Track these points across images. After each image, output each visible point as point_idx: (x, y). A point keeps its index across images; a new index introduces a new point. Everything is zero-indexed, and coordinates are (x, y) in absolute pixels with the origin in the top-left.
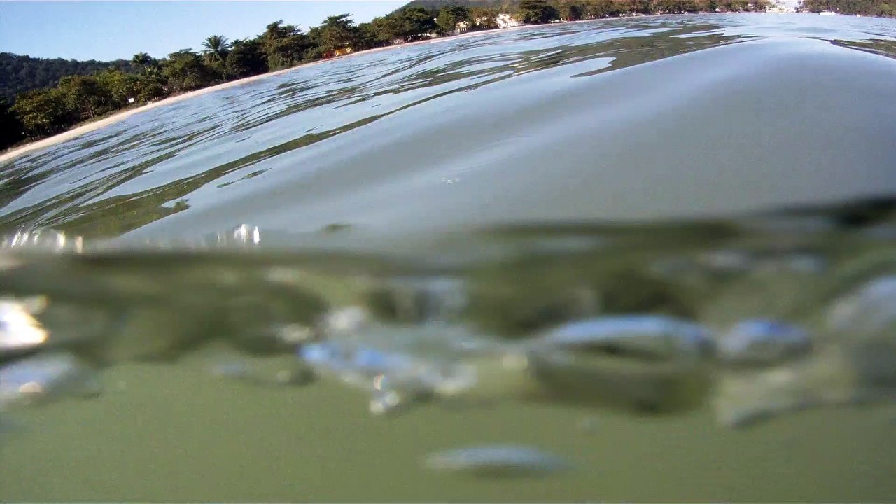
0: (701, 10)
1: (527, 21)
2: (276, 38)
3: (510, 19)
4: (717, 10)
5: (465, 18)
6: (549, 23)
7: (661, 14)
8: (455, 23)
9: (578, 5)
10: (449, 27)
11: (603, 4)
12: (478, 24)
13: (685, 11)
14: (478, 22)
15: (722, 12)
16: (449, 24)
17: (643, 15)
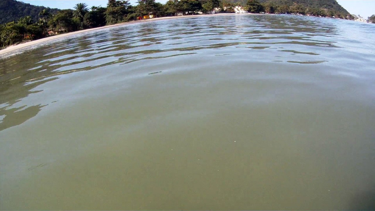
0: (327, 16)
1: (249, 11)
2: (112, 7)
3: (241, 9)
4: (334, 17)
5: (218, 6)
6: (260, 13)
7: (310, 15)
8: (213, 8)
9: (274, 7)
10: (209, 9)
11: (285, 8)
12: (225, 10)
13: (320, 15)
14: (225, 8)
15: (335, 18)
16: (209, 8)
17: (302, 15)
